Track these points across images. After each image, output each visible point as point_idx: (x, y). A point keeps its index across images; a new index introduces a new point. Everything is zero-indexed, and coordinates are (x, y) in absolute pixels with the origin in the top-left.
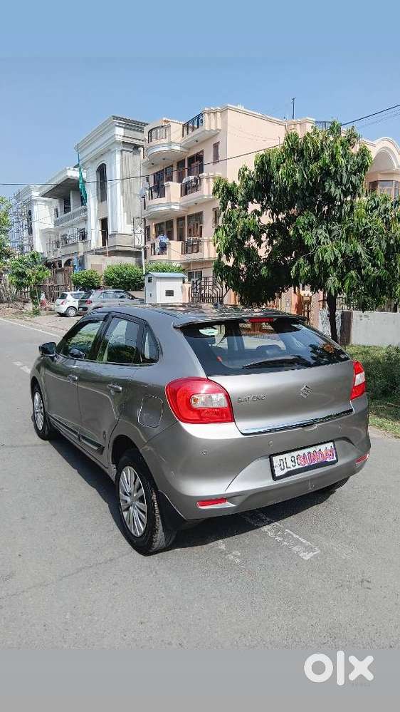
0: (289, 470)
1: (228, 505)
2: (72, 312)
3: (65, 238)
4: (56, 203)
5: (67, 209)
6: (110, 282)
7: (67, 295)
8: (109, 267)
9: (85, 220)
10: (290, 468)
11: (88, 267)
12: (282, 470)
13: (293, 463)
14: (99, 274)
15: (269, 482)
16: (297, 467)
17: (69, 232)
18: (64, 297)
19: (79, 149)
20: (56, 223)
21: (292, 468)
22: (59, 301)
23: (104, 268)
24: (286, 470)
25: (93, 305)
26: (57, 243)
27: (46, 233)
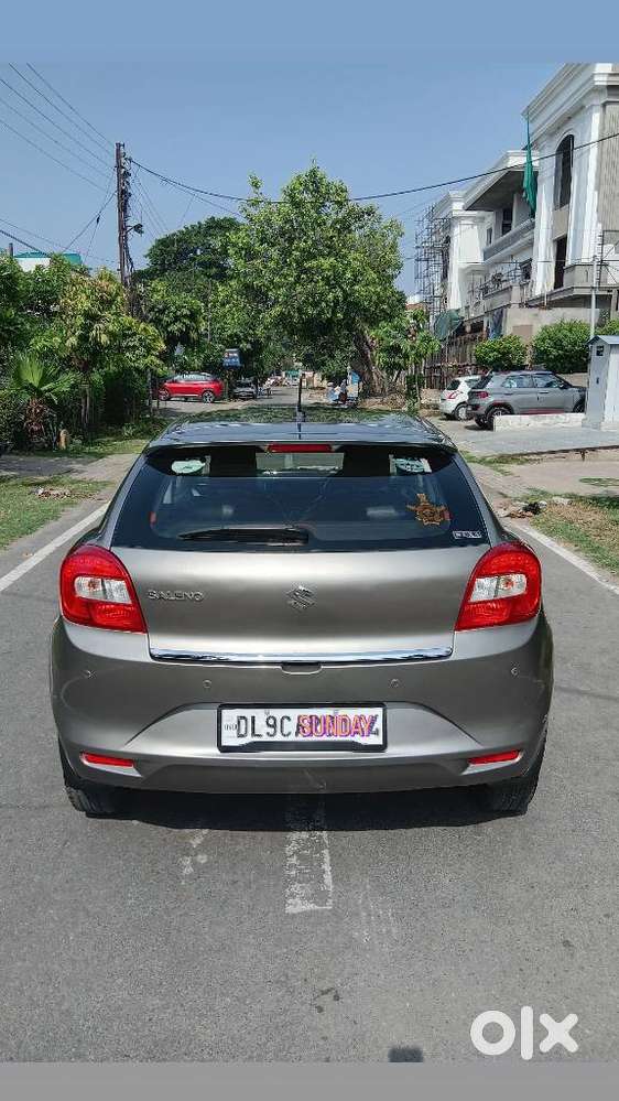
0: (256, 739)
1: (131, 771)
2: (462, 413)
3: (497, 280)
4: (490, 218)
5: (506, 227)
6: (541, 357)
7: (459, 383)
8: (545, 329)
9: (531, 244)
10: (259, 735)
11: (508, 330)
12: (240, 736)
13: (271, 730)
14: (524, 342)
15: (209, 752)
16: (279, 738)
17: (505, 269)
18: (455, 385)
19: (530, 114)
20: (487, 254)
21: (265, 738)
22: (446, 393)
23: (537, 330)
24: (249, 739)
25: (491, 399)
26: (485, 290)
27: (470, 272)
